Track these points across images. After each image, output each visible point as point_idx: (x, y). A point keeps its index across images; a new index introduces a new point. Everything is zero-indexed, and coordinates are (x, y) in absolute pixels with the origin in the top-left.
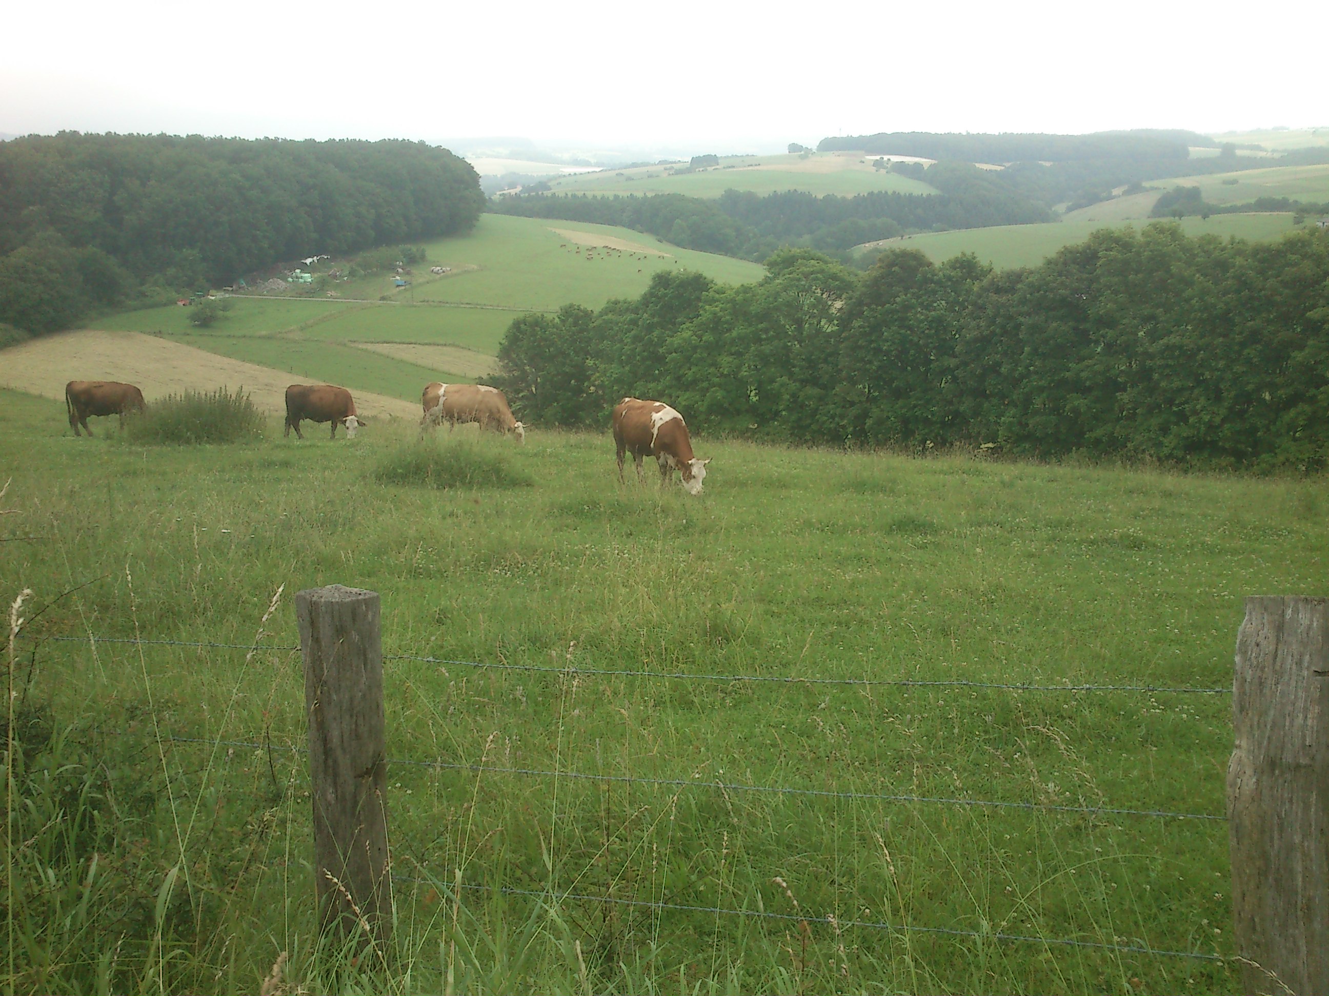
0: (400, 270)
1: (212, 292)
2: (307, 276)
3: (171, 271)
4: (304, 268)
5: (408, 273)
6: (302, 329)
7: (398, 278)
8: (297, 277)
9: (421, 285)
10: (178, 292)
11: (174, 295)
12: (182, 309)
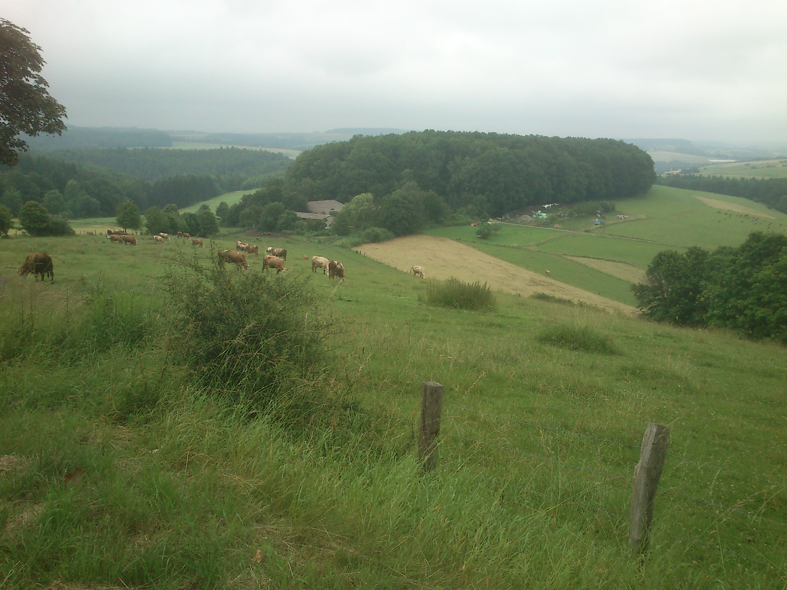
0: (599, 215)
1: (490, 220)
2: (544, 215)
3: (470, 207)
4: (544, 210)
5: (603, 218)
6: (537, 245)
7: (597, 220)
8: (538, 215)
9: (610, 225)
10: (472, 218)
11: (470, 220)
12: (473, 228)
